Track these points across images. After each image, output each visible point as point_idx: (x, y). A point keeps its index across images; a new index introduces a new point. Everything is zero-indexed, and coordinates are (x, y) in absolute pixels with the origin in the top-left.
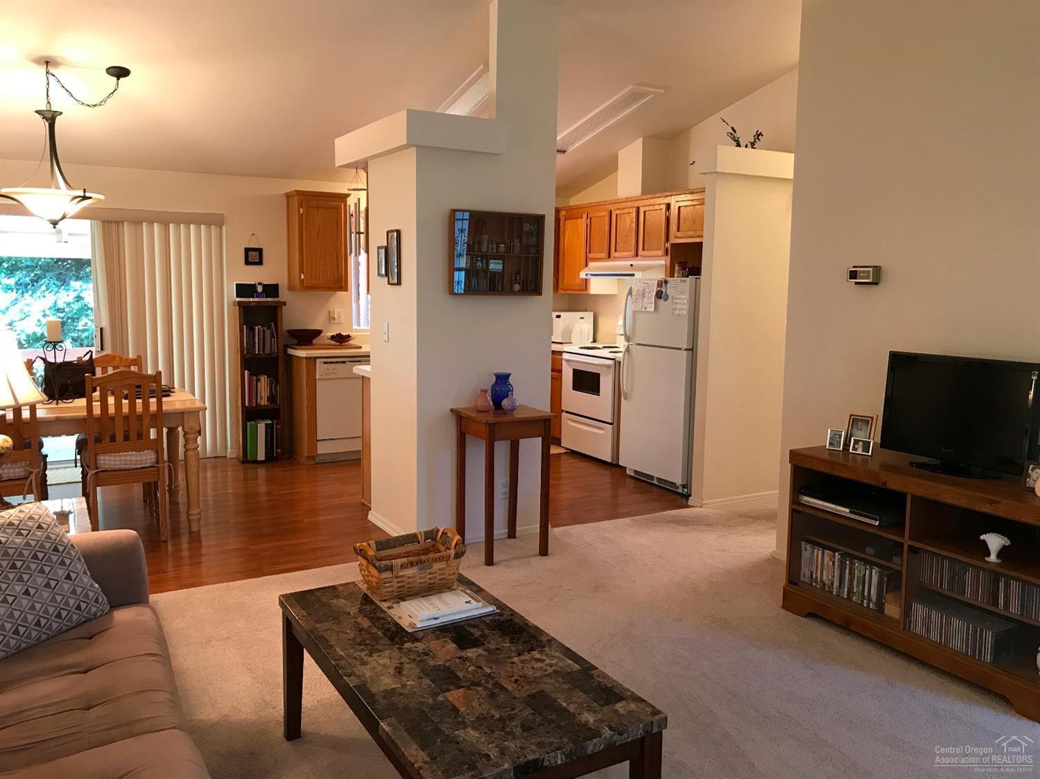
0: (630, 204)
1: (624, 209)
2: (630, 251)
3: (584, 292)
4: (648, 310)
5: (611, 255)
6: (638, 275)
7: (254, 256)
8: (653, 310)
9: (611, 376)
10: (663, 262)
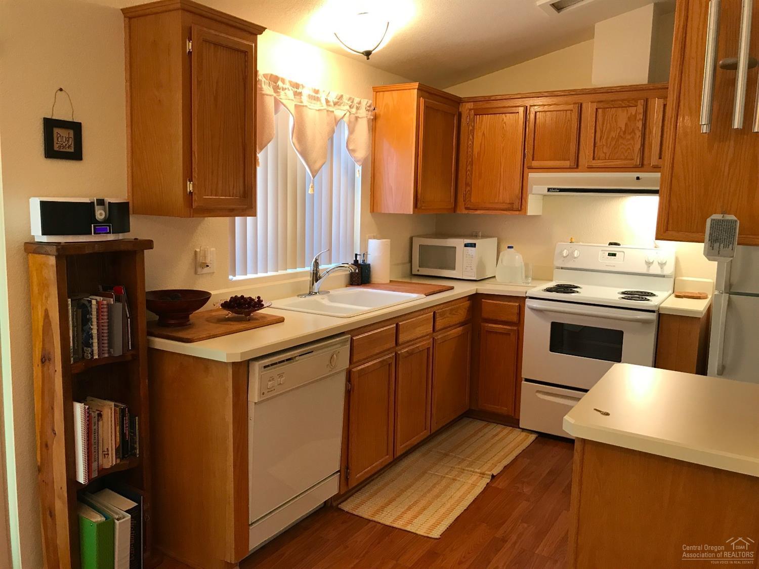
3: (516, 213)
5: (582, 164)
7: (63, 137)
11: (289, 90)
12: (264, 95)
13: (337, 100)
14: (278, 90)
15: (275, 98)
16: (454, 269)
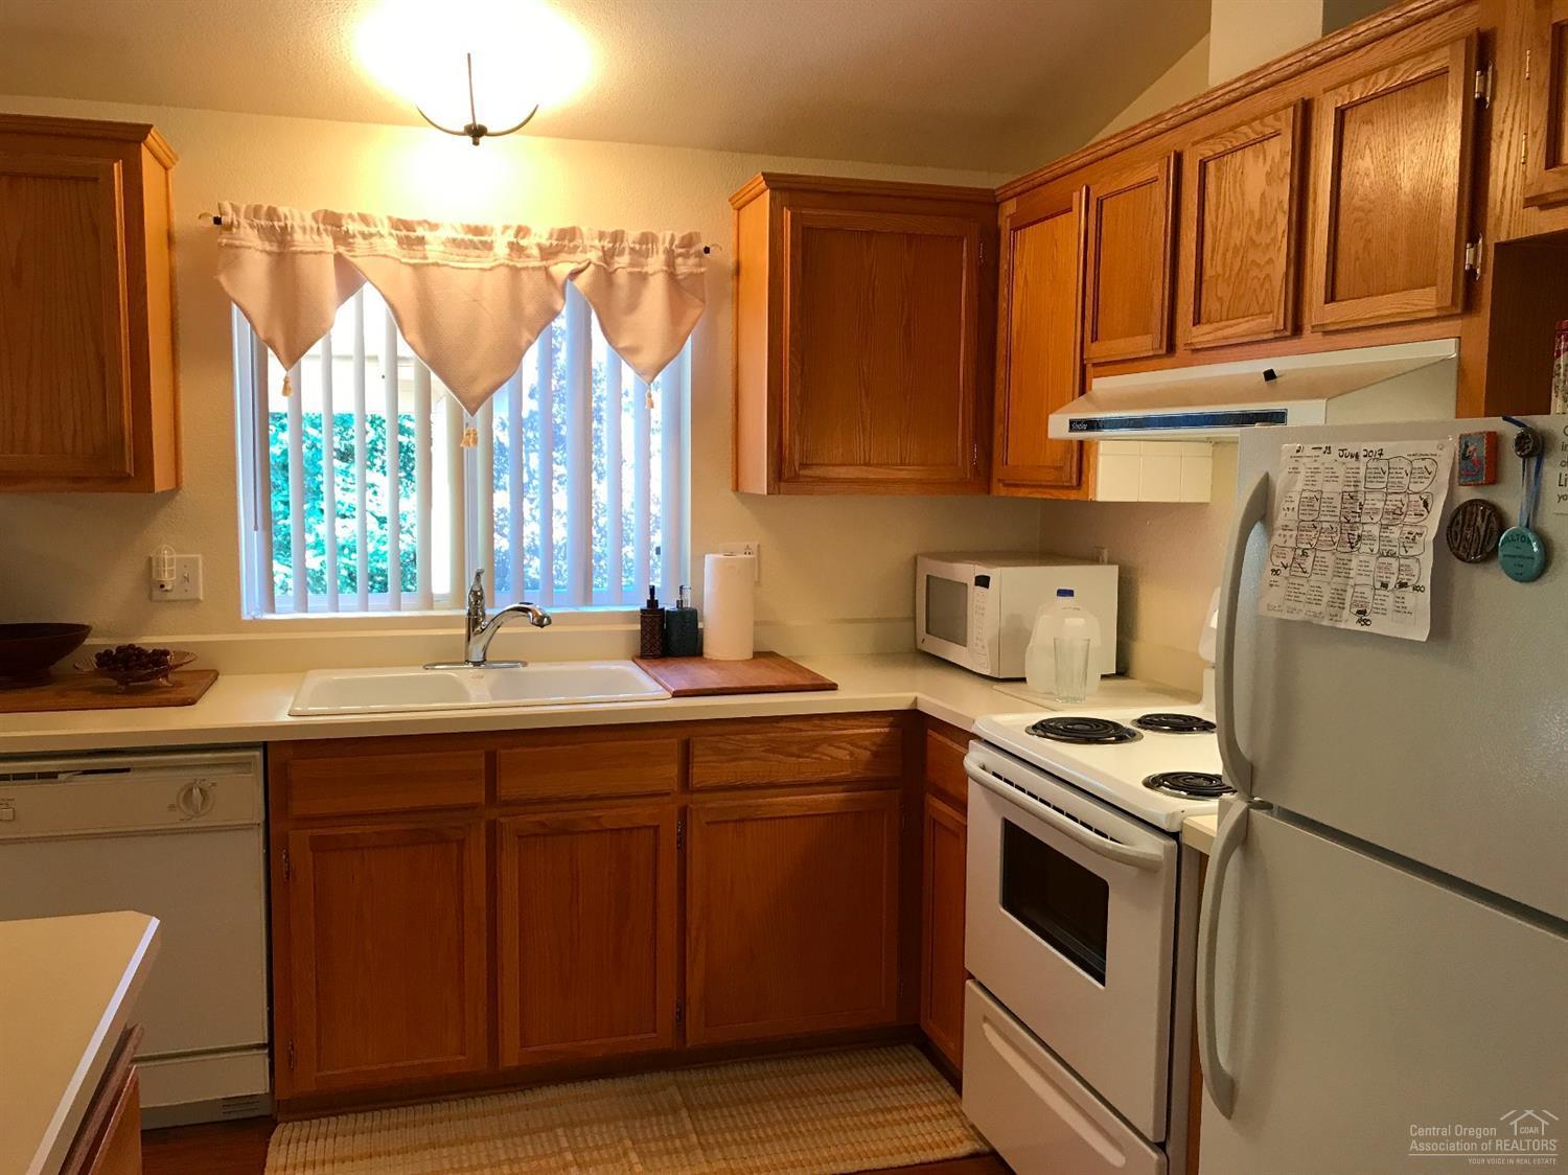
0: (1263, 101)
1: (1233, 129)
2: (1263, 313)
3: (1073, 495)
4: (1379, 626)
5: (1180, 341)
6: (1304, 413)
8: (1421, 633)
9: (1158, 912)
10: (1448, 348)
11: (382, 236)
12: (295, 253)
13: (555, 243)
14: (351, 240)
15: (338, 258)
16: (963, 642)
